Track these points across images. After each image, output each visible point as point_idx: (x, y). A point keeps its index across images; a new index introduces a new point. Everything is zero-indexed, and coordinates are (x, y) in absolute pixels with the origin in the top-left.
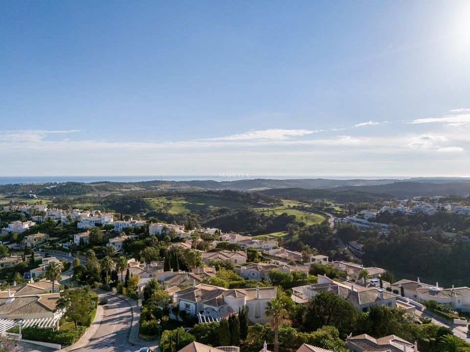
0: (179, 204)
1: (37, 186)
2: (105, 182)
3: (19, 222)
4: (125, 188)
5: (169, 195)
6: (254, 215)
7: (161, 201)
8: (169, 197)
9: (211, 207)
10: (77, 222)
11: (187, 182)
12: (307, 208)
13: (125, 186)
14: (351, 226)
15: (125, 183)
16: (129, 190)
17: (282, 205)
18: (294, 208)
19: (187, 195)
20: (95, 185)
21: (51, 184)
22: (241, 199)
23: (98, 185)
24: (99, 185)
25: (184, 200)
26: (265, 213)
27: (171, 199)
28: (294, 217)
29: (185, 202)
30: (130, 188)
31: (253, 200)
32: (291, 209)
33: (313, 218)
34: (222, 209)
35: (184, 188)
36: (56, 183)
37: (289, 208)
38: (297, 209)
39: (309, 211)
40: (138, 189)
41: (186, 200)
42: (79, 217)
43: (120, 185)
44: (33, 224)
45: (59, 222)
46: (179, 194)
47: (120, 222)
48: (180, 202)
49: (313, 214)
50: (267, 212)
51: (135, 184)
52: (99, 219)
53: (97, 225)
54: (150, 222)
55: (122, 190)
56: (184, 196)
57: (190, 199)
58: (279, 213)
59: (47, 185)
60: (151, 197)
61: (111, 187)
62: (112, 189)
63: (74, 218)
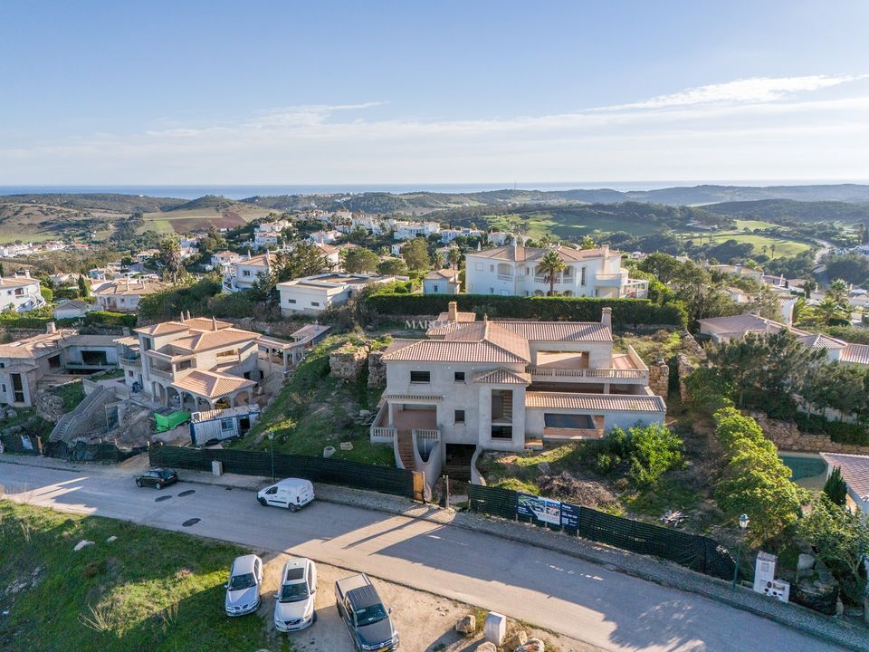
0: (541, 226)
1: (322, 198)
2: (422, 193)
3: (323, 233)
4: (454, 203)
5: (524, 211)
6: (672, 244)
7: (511, 220)
8: (525, 214)
9: (598, 231)
10: (392, 232)
11: (560, 192)
12: (783, 232)
13: (454, 199)
14: (855, 259)
15: (454, 195)
16: (460, 206)
17: (734, 228)
18: (757, 232)
19: (557, 212)
20: (406, 197)
21: (343, 196)
22: (655, 218)
23: (412, 197)
24: (414, 197)
25: (551, 219)
26: (693, 240)
27: (528, 218)
28: (750, 246)
29: (551, 223)
30: (461, 203)
31: (678, 219)
32: (750, 234)
33: (788, 249)
34: (616, 236)
35: (554, 202)
36: (348, 195)
37: (747, 232)
38: (762, 235)
39: (785, 238)
40: (476, 204)
41: (552, 220)
42: (395, 225)
43: (446, 198)
44: (339, 234)
45: (371, 232)
46: (542, 209)
47: (449, 231)
48: (543, 223)
49: (790, 243)
50: (699, 240)
51: (470, 196)
52: (421, 228)
53: (418, 235)
54: (489, 232)
55: (449, 205)
56: (551, 213)
57: (562, 219)
58: (721, 241)
59: (336, 196)
60: (496, 214)
61: (431, 201)
62: (434, 205)
63: (389, 227)
